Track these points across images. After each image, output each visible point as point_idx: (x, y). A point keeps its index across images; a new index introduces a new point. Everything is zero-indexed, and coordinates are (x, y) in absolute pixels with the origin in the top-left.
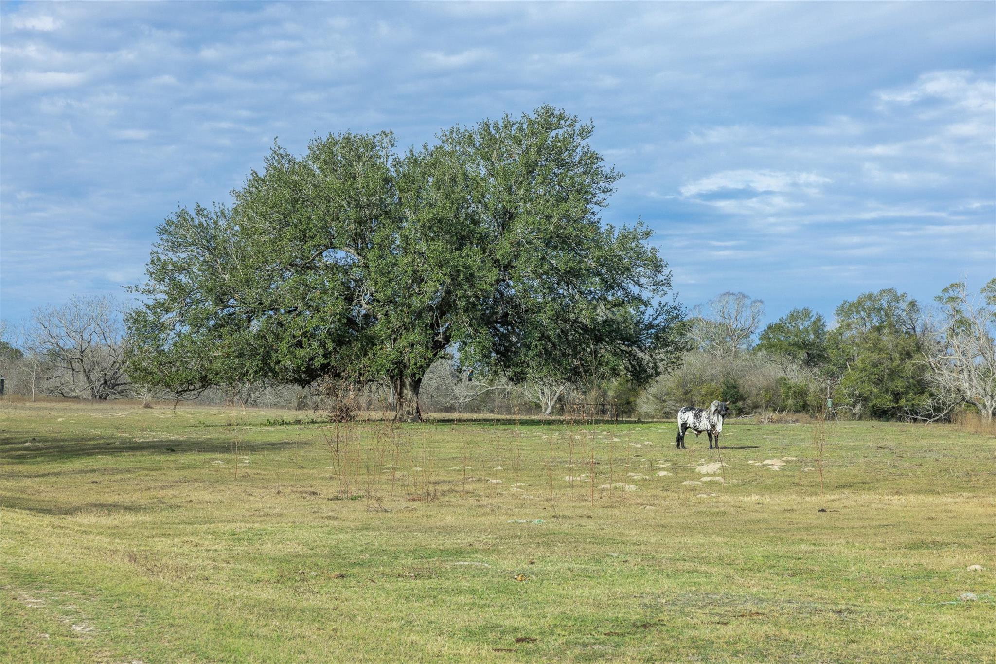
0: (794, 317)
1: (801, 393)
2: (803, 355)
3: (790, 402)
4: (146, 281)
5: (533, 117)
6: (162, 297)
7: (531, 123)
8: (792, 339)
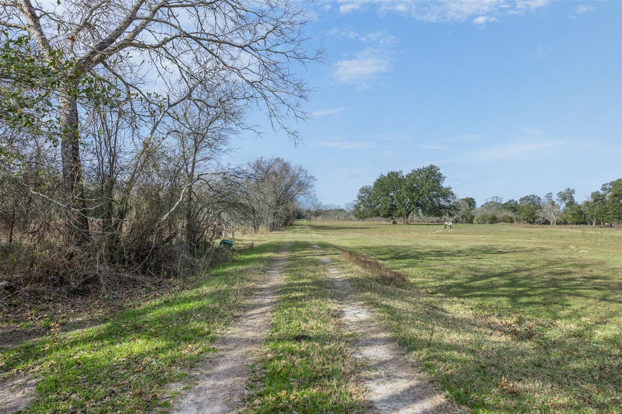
0: (510, 201)
1: (511, 218)
2: (512, 209)
3: (508, 220)
4: (357, 199)
5: (428, 167)
6: (360, 202)
7: (428, 168)
8: (510, 206)
